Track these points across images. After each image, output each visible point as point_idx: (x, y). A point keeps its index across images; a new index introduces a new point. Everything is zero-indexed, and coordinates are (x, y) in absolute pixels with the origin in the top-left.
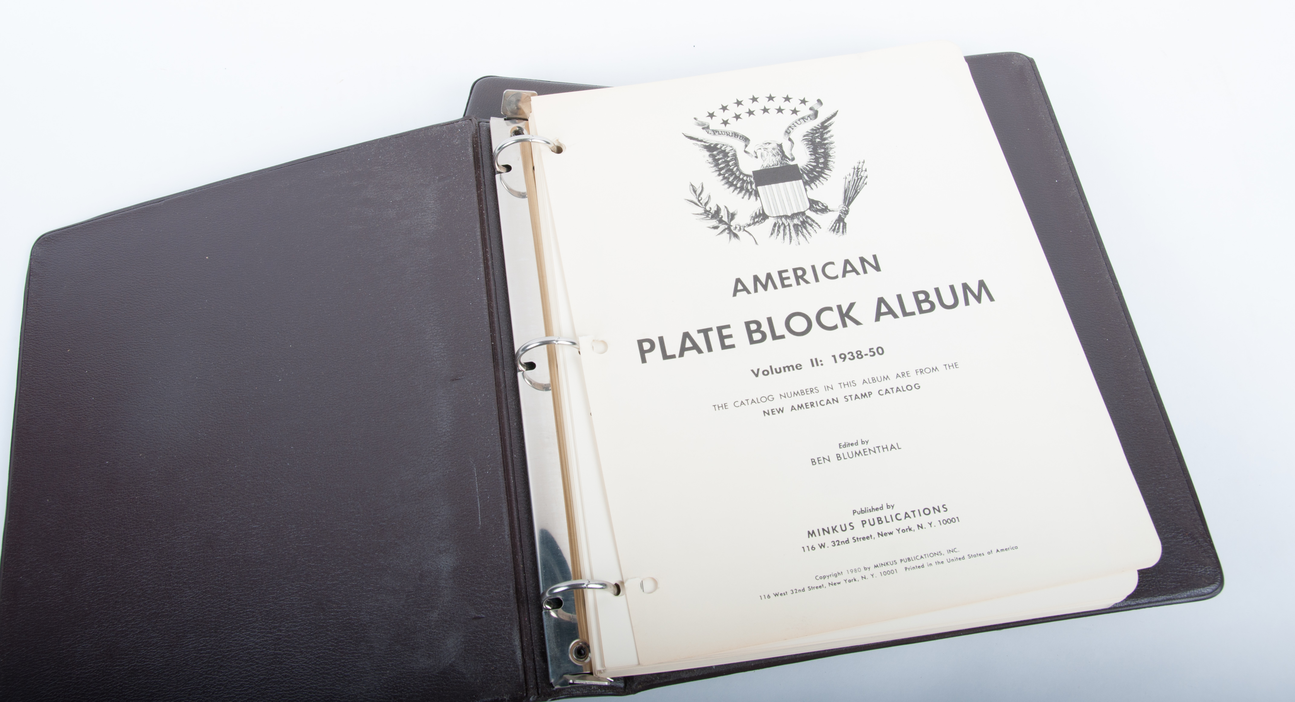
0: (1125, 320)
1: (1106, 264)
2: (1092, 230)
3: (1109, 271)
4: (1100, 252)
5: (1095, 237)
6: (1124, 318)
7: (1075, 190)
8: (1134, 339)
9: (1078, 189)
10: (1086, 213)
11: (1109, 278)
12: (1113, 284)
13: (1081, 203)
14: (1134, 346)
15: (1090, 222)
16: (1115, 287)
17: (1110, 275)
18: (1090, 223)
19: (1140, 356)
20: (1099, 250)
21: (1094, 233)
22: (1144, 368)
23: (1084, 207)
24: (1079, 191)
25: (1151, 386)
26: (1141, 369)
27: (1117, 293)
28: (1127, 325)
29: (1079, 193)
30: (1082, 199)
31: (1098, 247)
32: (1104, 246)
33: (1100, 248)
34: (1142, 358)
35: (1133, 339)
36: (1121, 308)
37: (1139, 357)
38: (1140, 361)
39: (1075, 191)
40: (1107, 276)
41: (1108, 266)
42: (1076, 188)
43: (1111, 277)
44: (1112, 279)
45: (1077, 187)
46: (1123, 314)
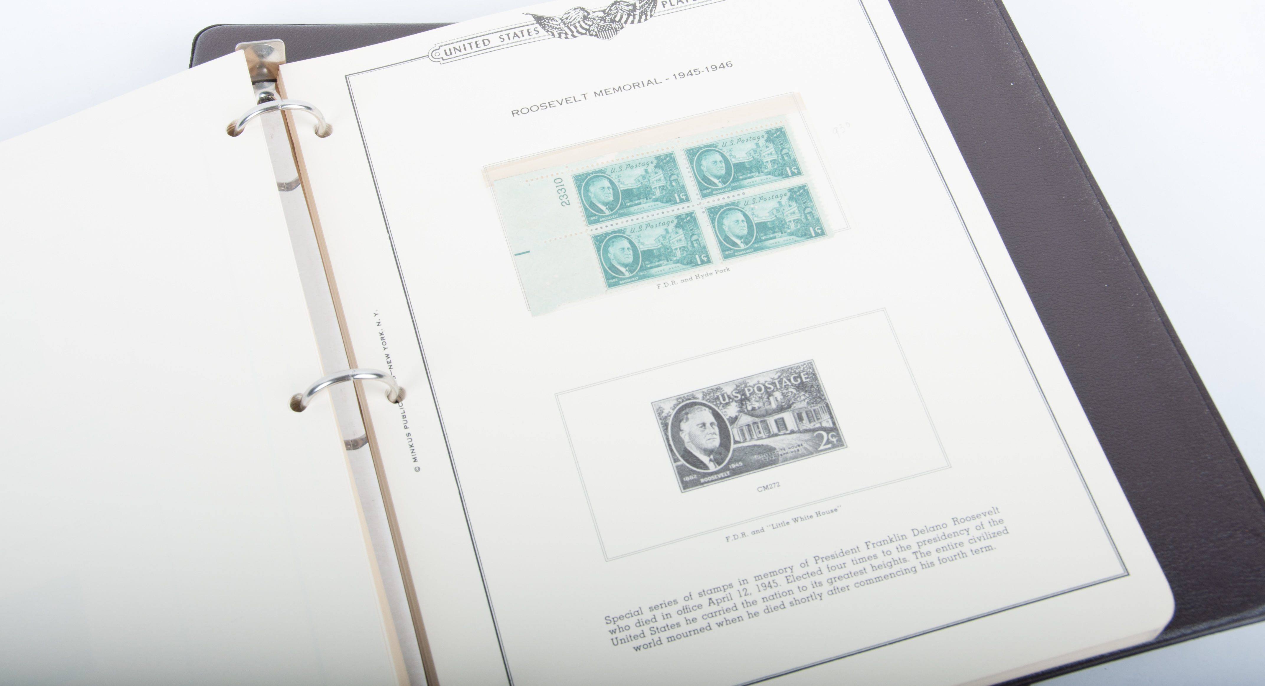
0: (1127, 257)
1: (1091, 186)
2: (1068, 144)
3: (1096, 195)
4: (1082, 171)
5: (1072, 153)
6: (1125, 254)
7: (1038, 93)
8: (1142, 281)
9: (1041, 91)
10: (1056, 121)
11: (1098, 204)
12: (1105, 212)
13: (1048, 109)
14: (1143, 289)
15: (1063, 133)
16: (1107, 215)
17: (1099, 200)
18: (1063, 135)
19: (1153, 302)
20: (1080, 168)
21: (1070, 147)
22: (1160, 317)
23: (1053, 113)
24: (1043, 94)
25: (1172, 340)
26: (1156, 319)
27: (1111, 223)
28: (1130, 264)
29: (1044, 96)
30: (1048, 105)
31: (1078, 165)
32: (1085, 163)
33: (1081, 166)
34: (1155, 304)
35: (1140, 281)
36: (1119, 242)
37: (1151, 304)
38: (1153, 309)
39: (1039, 95)
40: (1095, 202)
41: (1094, 188)
42: (1039, 90)
43: (1100, 203)
44: (1102, 205)
45: (1040, 88)
46: (1122, 249)
